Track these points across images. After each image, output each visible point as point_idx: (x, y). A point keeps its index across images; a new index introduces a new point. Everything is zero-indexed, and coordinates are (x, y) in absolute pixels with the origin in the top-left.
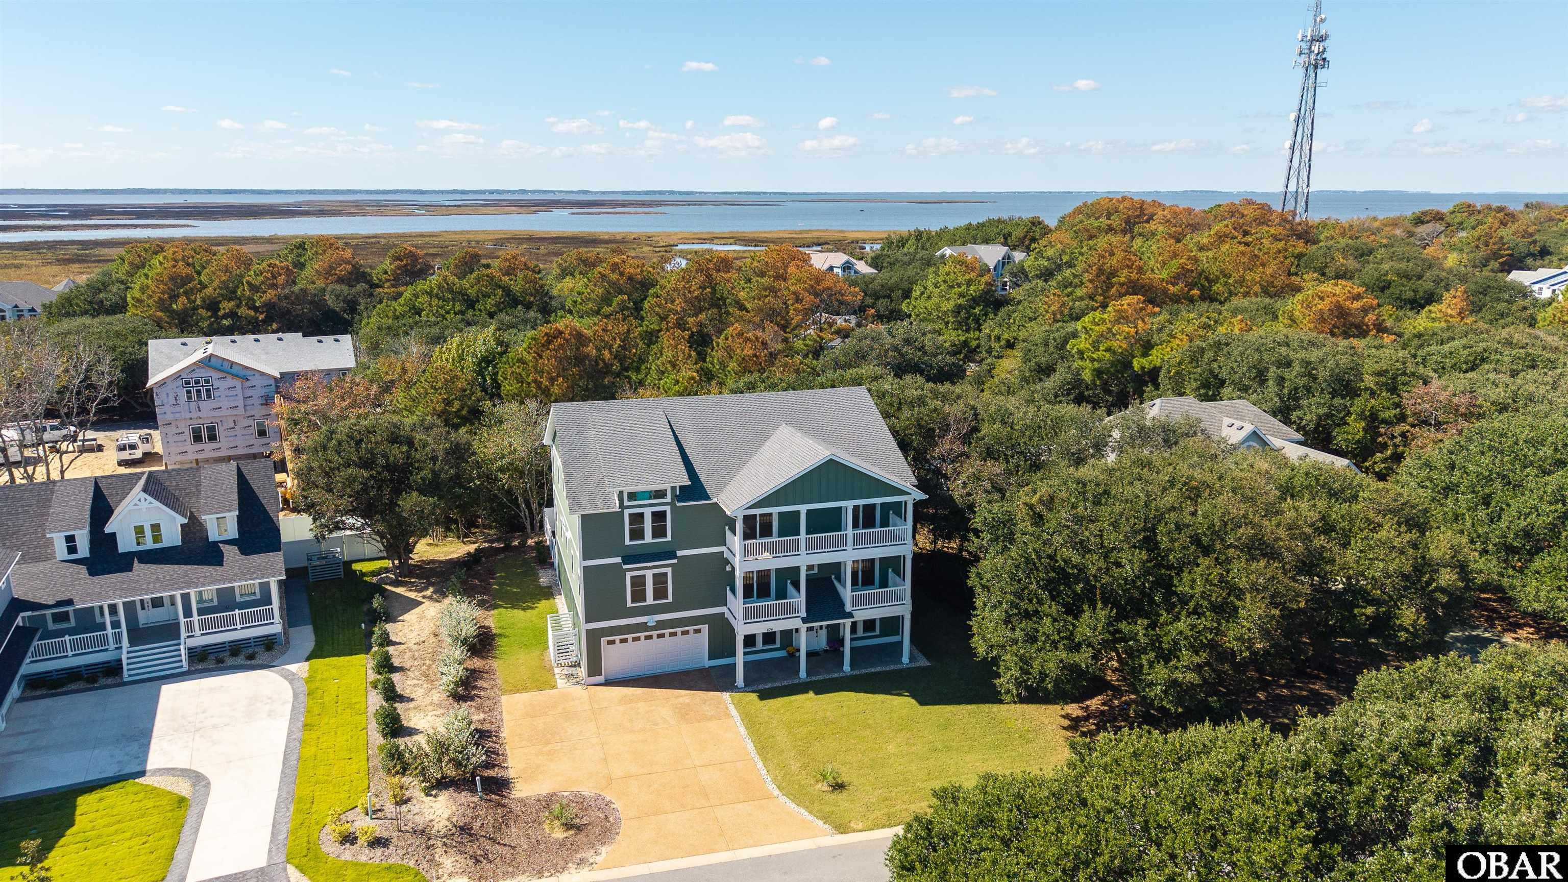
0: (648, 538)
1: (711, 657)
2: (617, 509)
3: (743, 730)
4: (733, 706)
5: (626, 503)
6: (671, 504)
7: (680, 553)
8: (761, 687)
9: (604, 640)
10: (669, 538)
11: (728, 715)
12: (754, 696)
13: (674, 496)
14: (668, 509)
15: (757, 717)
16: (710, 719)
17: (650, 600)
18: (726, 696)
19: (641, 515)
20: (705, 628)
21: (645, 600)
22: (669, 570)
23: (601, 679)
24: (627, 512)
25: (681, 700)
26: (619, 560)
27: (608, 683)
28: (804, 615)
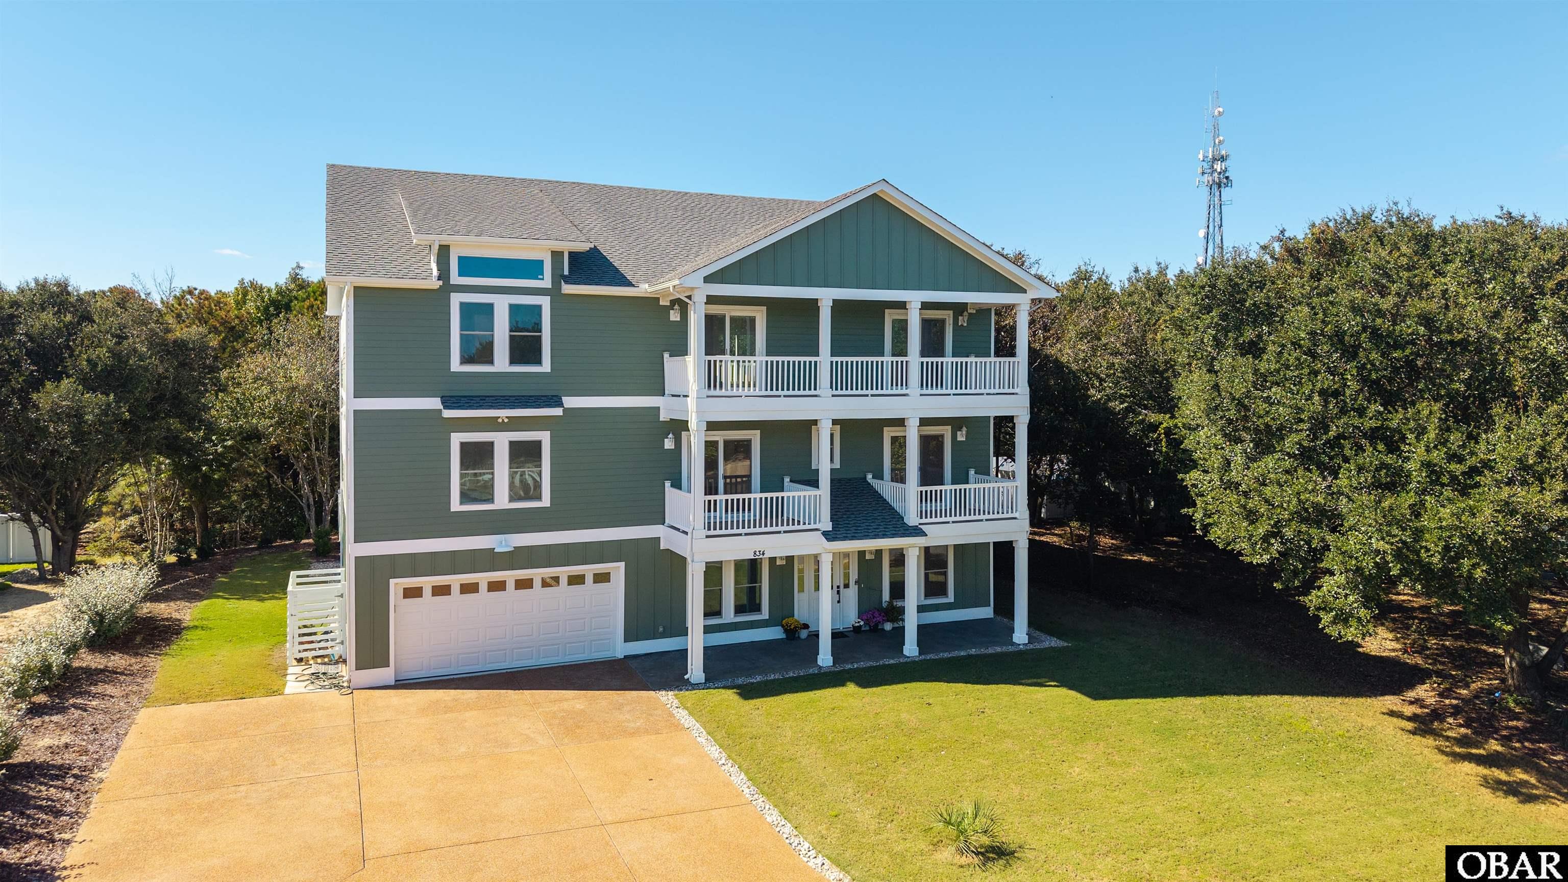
0: (502, 362)
1: (629, 636)
2: (435, 284)
3: (714, 751)
4: (684, 713)
5: (455, 279)
6: (554, 292)
7: (571, 402)
8: (740, 681)
9: (397, 585)
10: (546, 367)
11: (678, 727)
12: (729, 696)
13: (558, 277)
14: (545, 302)
15: (742, 726)
16: (635, 733)
17: (502, 500)
18: (667, 697)
19: (488, 309)
20: (618, 570)
21: (491, 500)
22: (545, 437)
23: (386, 674)
24: (456, 299)
25: (565, 705)
26: (434, 403)
27: (401, 684)
28: (829, 527)
